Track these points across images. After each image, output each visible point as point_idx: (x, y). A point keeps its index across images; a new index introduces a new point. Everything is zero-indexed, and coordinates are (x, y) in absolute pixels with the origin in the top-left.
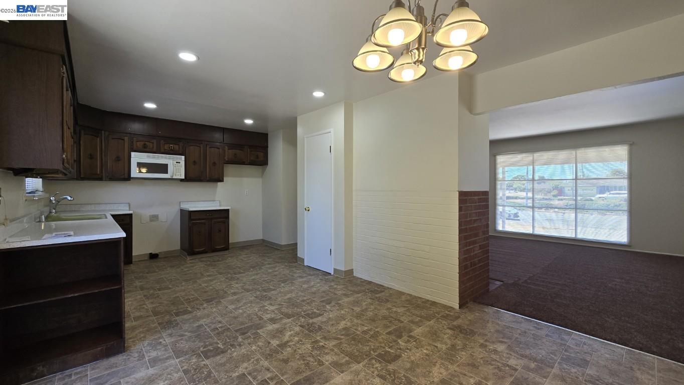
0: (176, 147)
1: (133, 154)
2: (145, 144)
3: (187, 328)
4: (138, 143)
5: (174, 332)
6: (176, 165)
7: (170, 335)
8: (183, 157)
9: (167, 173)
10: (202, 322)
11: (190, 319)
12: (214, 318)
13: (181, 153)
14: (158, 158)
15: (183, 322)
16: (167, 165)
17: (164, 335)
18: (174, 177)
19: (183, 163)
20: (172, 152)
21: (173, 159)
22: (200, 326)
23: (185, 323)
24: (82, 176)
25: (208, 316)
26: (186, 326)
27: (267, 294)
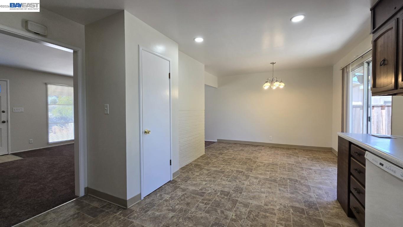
3: (300, 196)
5: (308, 198)
7: (311, 197)
10: (290, 195)
11: (295, 201)
12: (280, 194)
15: (300, 202)
17: (315, 199)
22: (292, 193)
23: (300, 200)
25: (283, 197)
26: (300, 197)
27: (231, 192)
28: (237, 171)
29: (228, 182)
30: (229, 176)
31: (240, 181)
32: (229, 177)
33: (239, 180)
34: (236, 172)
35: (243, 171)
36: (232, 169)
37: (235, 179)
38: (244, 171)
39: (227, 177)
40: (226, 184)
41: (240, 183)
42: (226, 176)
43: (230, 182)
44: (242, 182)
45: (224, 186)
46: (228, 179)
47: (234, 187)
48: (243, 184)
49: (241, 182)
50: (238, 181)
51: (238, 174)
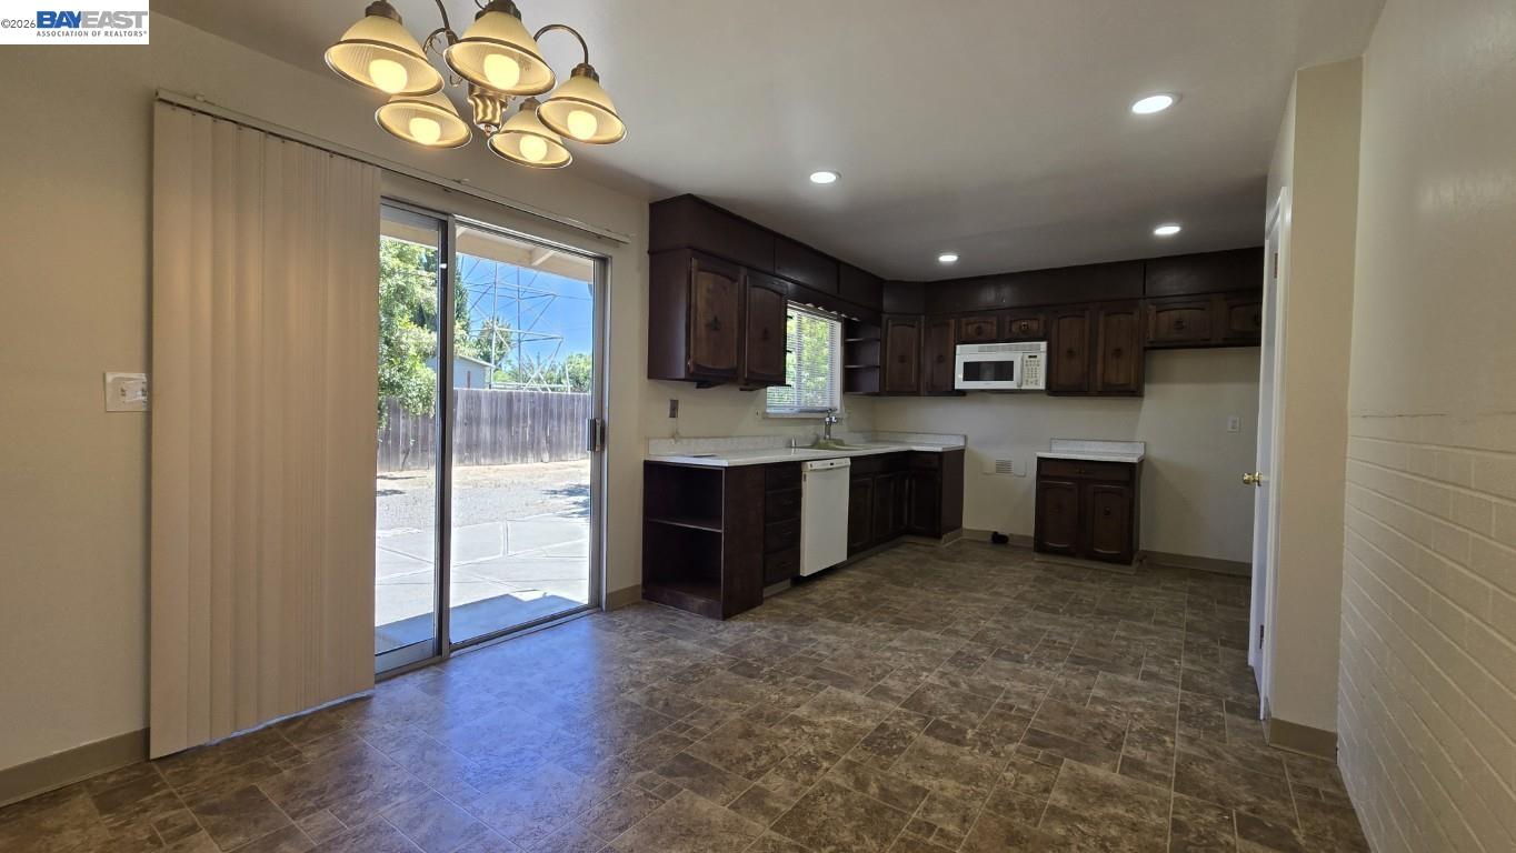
0: (1034, 325)
1: (958, 347)
2: (979, 328)
4: (970, 327)
6: (1030, 362)
8: (1043, 345)
9: (1010, 378)
13: (1041, 334)
14: (997, 350)
16: (1011, 364)
18: (1023, 388)
19: (1042, 358)
20: (1024, 337)
21: (1024, 350)
24: (887, 389)
27: (989, 658)
28: (957, 738)
29: (1003, 689)
30: (1001, 715)
31: (955, 684)
32: (1002, 706)
33: (954, 689)
34: (965, 732)
35: (928, 733)
36: (985, 761)
37: (974, 698)
38: (919, 737)
39: (1011, 708)
40: (1008, 680)
41: (952, 679)
42: (1013, 712)
43: (994, 688)
44: (946, 682)
45: (1015, 674)
46: (1005, 698)
47: (979, 670)
48: (943, 675)
49: (950, 682)
50: (964, 686)
51: (953, 717)
